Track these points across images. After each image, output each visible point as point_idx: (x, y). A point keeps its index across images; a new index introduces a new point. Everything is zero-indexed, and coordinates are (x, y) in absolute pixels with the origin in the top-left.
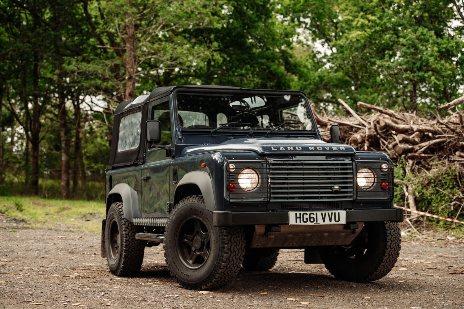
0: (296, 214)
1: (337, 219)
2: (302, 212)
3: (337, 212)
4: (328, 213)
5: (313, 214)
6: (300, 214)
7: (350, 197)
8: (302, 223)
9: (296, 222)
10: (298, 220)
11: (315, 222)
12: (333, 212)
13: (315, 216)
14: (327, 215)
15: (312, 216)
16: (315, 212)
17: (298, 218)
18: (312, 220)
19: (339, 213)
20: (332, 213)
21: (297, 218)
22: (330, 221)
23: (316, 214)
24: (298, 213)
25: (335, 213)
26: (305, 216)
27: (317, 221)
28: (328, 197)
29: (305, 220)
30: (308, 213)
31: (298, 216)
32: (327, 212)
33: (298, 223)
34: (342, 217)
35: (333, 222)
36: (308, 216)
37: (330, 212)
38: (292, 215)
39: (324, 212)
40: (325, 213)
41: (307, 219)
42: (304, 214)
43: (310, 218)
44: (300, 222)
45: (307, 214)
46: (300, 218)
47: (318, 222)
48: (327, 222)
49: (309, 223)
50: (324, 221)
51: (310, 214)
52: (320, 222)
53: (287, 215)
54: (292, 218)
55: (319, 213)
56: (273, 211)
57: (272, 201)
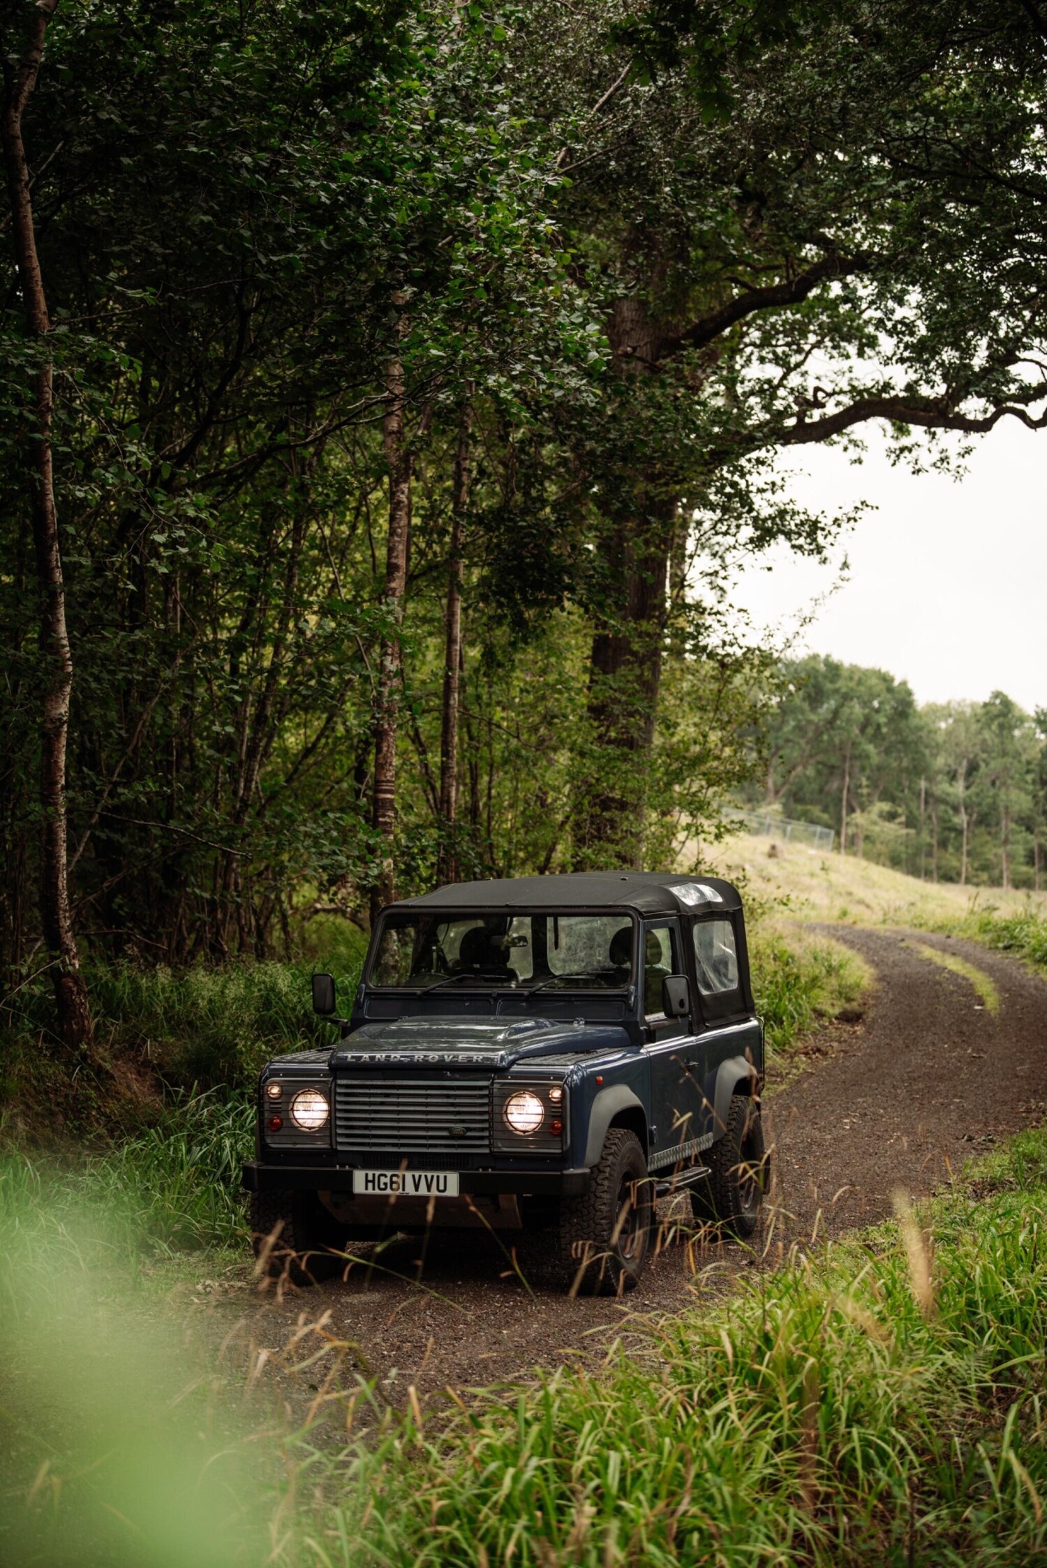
0: (367, 1174)
1: (441, 1187)
2: (377, 1173)
3: (442, 1175)
4: (426, 1176)
5: (398, 1176)
6: (374, 1175)
7: (486, 1146)
8: (377, 1191)
9: (367, 1189)
10: (370, 1185)
11: (401, 1190)
12: (435, 1174)
13: (400, 1181)
14: (423, 1180)
15: (395, 1179)
16: (400, 1173)
17: (370, 1181)
18: (395, 1186)
19: (446, 1177)
20: (433, 1176)
21: (367, 1181)
22: (429, 1189)
23: (404, 1175)
24: (370, 1173)
25: (439, 1177)
26: (383, 1180)
27: (404, 1189)
28: (439, 1146)
29: (382, 1186)
30: (389, 1174)
31: (370, 1178)
32: (423, 1173)
33: (370, 1191)
34: (451, 1184)
35: (433, 1192)
36: (388, 1180)
37: (429, 1175)
38: (359, 1177)
39: (417, 1174)
40: (420, 1176)
41: (386, 1184)
42: (380, 1175)
43: (392, 1182)
44: (374, 1189)
45: (386, 1176)
46: (373, 1181)
47: (406, 1191)
48: (423, 1191)
49: (389, 1191)
50: (417, 1187)
51: (393, 1176)
52: (410, 1190)
53: (352, 1173)
54: (360, 1182)
55: (409, 1175)
56: (342, 1165)
57: (340, 1148)
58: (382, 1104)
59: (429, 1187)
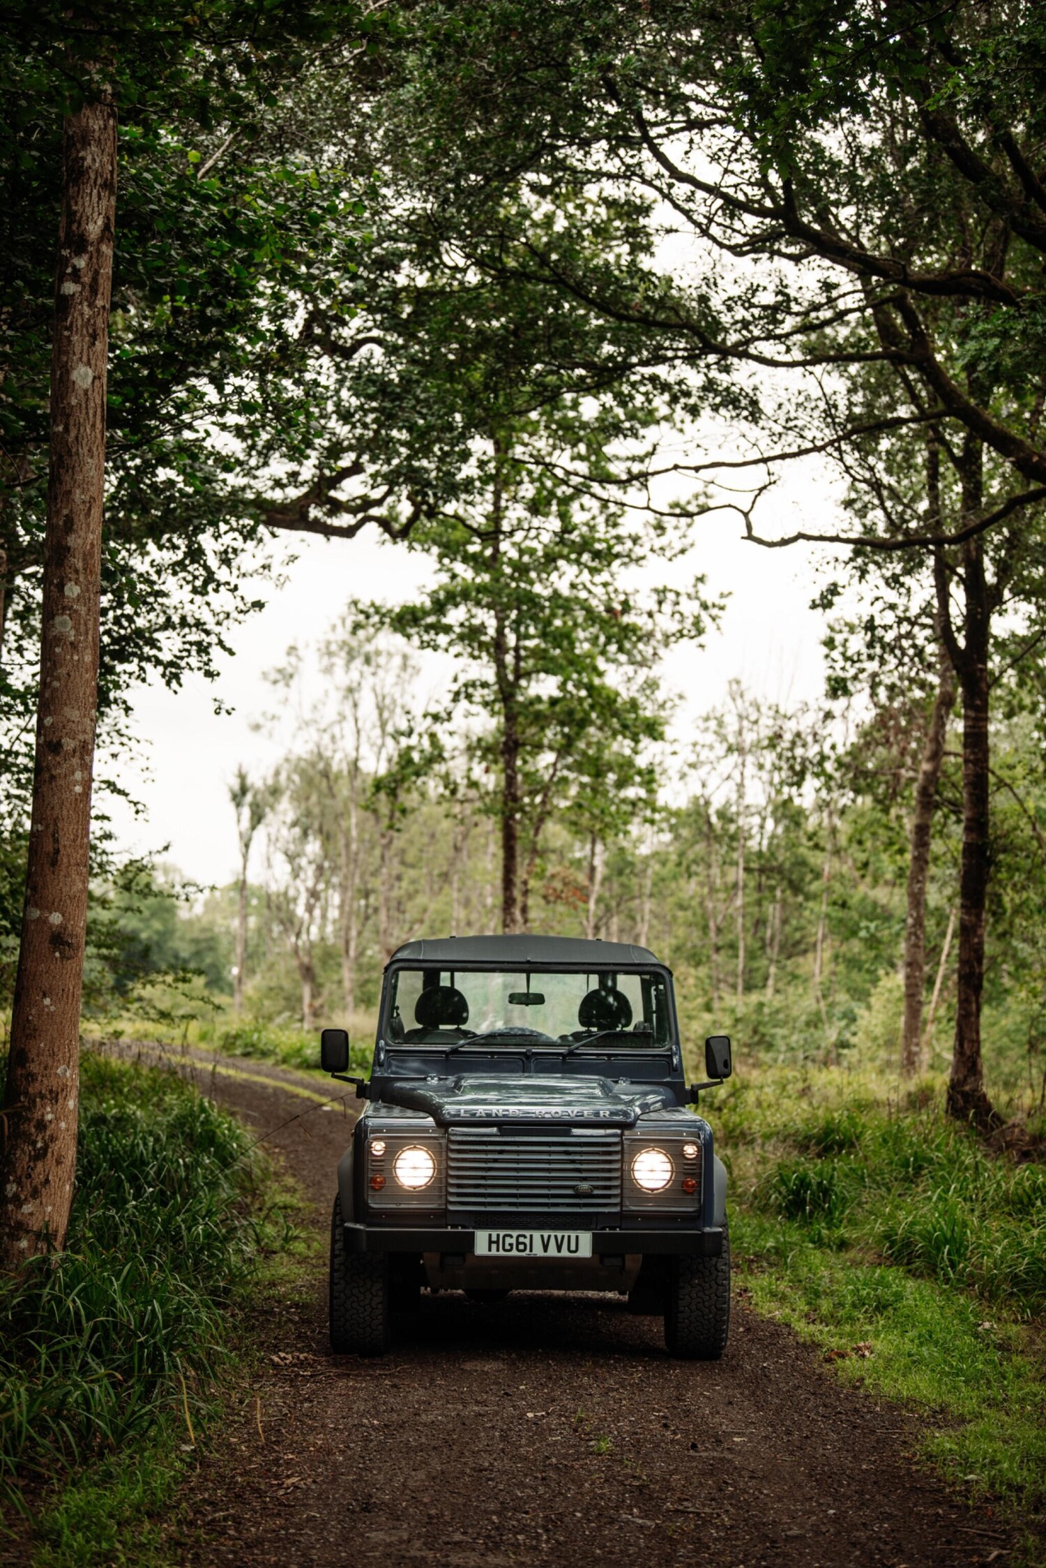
0: (490, 1234)
1: (573, 1247)
2: (502, 1233)
3: (573, 1234)
4: (556, 1236)
5: (525, 1236)
6: (498, 1235)
7: (615, 1205)
8: (502, 1253)
9: (490, 1250)
10: (494, 1246)
11: (528, 1251)
12: (566, 1234)
13: (527, 1241)
14: (553, 1241)
15: (522, 1239)
16: (527, 1233)
17: (494, 1242)
18: (522, 1247)
19: (578, 1236)
20: (563, 1236)
21: (491, 1242)
22: (559, 1250)
23: (531, 1236)
24: (494, 1234)
25: (570, 1236)
26: (508, 1240)
27: (531, 1250)
29: (508, 1247)
30: (515, 1233)
31: (494, 1238)
32: (553, 1234)
33: (494, 1252)
34: (583, 1244)
35: (564, 1253)
36: (513, 1241)
37: (559, 1234)
38: (482, 1238)
39: (546, 1234)
40: (550, 1236)
41: (511, 1245)
42: (505, 1236)
43: (518, 1243)
44: (498, 1250)
45: (511, 1236)
46: (497, 1242)
47: (534, 1252)
48: (552, 1252)
49: (514, 1253)
50: (546, 1248)
51: (519, 1236)
52: (538, 1251)
53: (472, 1235)
54: (482, 1243)
55: (537, 1235)
57: (451, 1208)
58: (495, 1161)
59: (559, 1249)
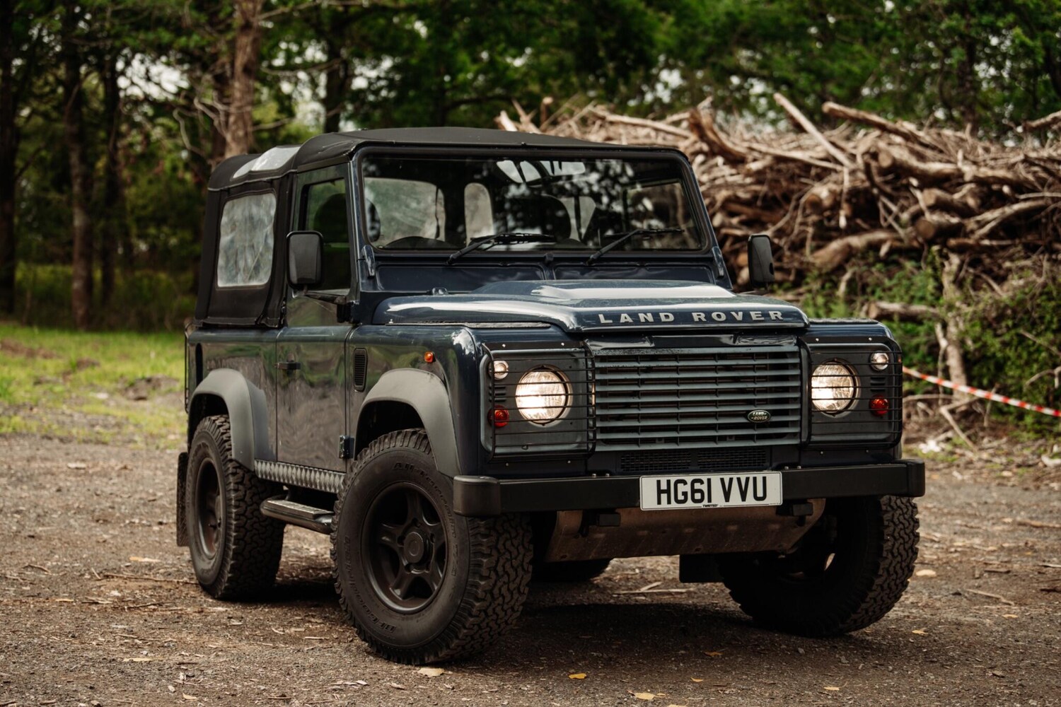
0: (659, 482)
1: (760, 494)
2: (673, 479)
3: (759, 476)
4: (739, 480)
5: (701, 482)
6: (669, 482)
7: (793, 435)
8: (674, 505)
9: (659, 502)
10: (664, 496)
11: (705, 502)
12: (751, 475)
13: (704, 487)
14: (735, 483)
15: (697, 486)
16: (704, 477)
17: (664, 492)
18: (698, 496)
19: (764, 479)
20: (747, 479)
21: (660, 492)
22: (744, 499)
23: (709, 481)
24: (664, 480)
25: (755, 479)
26: (681, 488)
27: (710, 500)
28: (738, 438)
29: (681, 497)
30: (689, 478)
31: (664, 487)
32: (735, 476)
33: (664, 505)
34: (772, 488)
35: (750, 501)
36: (688, 488)
37: (743, 476)
38: (648, 487)
39: (727, 477)
40: (731, 480)
41: (685, 494)
42: (677, 482)
43: (694, 491)
44: (669, 502)
45: (685, 482)
46: (668, 492)
47: (713, 503)
48: (735, 500)
49: (690, 504)
50: (727, 496)
51: (694, 482)
52: (718, 500)
53: (637, 483)
54: (649, 491)
55: (715, 479)
56: (601, 473)
57: (598, 449)
59: (744, 496)
